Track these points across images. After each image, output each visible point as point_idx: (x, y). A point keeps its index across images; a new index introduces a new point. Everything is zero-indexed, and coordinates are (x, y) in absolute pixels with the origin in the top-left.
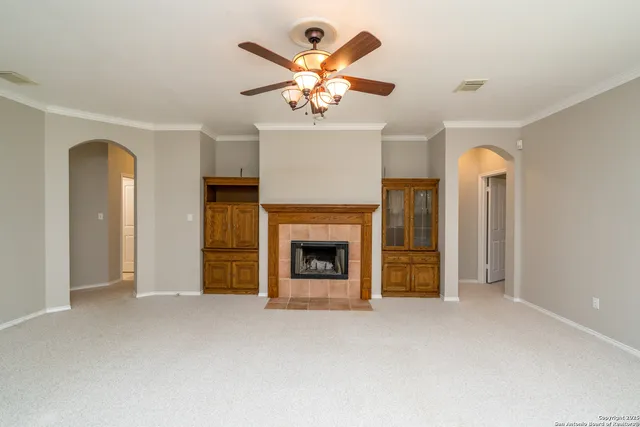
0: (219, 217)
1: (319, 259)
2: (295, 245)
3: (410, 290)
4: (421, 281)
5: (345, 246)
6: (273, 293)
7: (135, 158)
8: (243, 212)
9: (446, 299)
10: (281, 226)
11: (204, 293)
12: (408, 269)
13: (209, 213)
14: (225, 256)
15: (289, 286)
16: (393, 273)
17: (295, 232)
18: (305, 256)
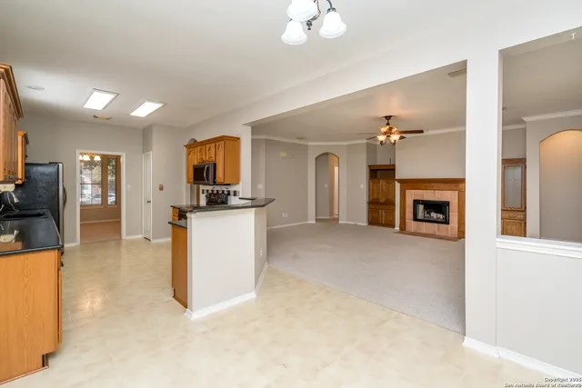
0: (376, 187)
2: (415, 202)
5: (447, 204)
6: (403, 228)
7: (339, 159)
8: (388, 183)
10: (407, 191)
11: (369, 224)
13: (371, 184)
14: (378, 206)
15: (412, 225)
17: (415, 195)
18: (425, 208)
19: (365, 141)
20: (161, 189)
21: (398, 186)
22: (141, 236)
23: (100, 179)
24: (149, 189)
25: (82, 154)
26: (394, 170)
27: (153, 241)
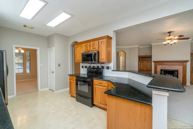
0: (142, 64)
1: (169, 74)
2: (161, 70)
5: (177, 71)
7: (125, 53)
8: (148, 63)
10: (158, 66)
13: (140, 63)
17: (162, 67)
18: (164, 73)
19: (138, 46)
20: (59, 66)
21: (153, 64)
22: (47, 89)
23: (23, 62)
24: (53, 66)
25: (17, 48)
26: (151, 57)
27: (55, 92)
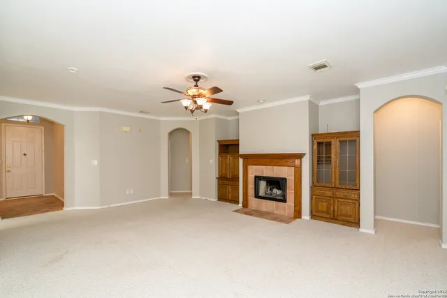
0: (224, 161)
1: (277, 189)
2: (258, 178)
3: (334, 218)
4: (344, 212)
5: (285, 180)
6: (245, 205)
7: (191, 134)
8: (234, 159)
9: (361, 230)
10: (249, 167)
11: (218, 200)
12: (332, 202)
13: (220, 159)
14: (226, 182)
15: (254, 202)
16: (320, 203)
17: (256, 171)
18: (267, 184)
21: (241, 161)
26: (239, 145)
